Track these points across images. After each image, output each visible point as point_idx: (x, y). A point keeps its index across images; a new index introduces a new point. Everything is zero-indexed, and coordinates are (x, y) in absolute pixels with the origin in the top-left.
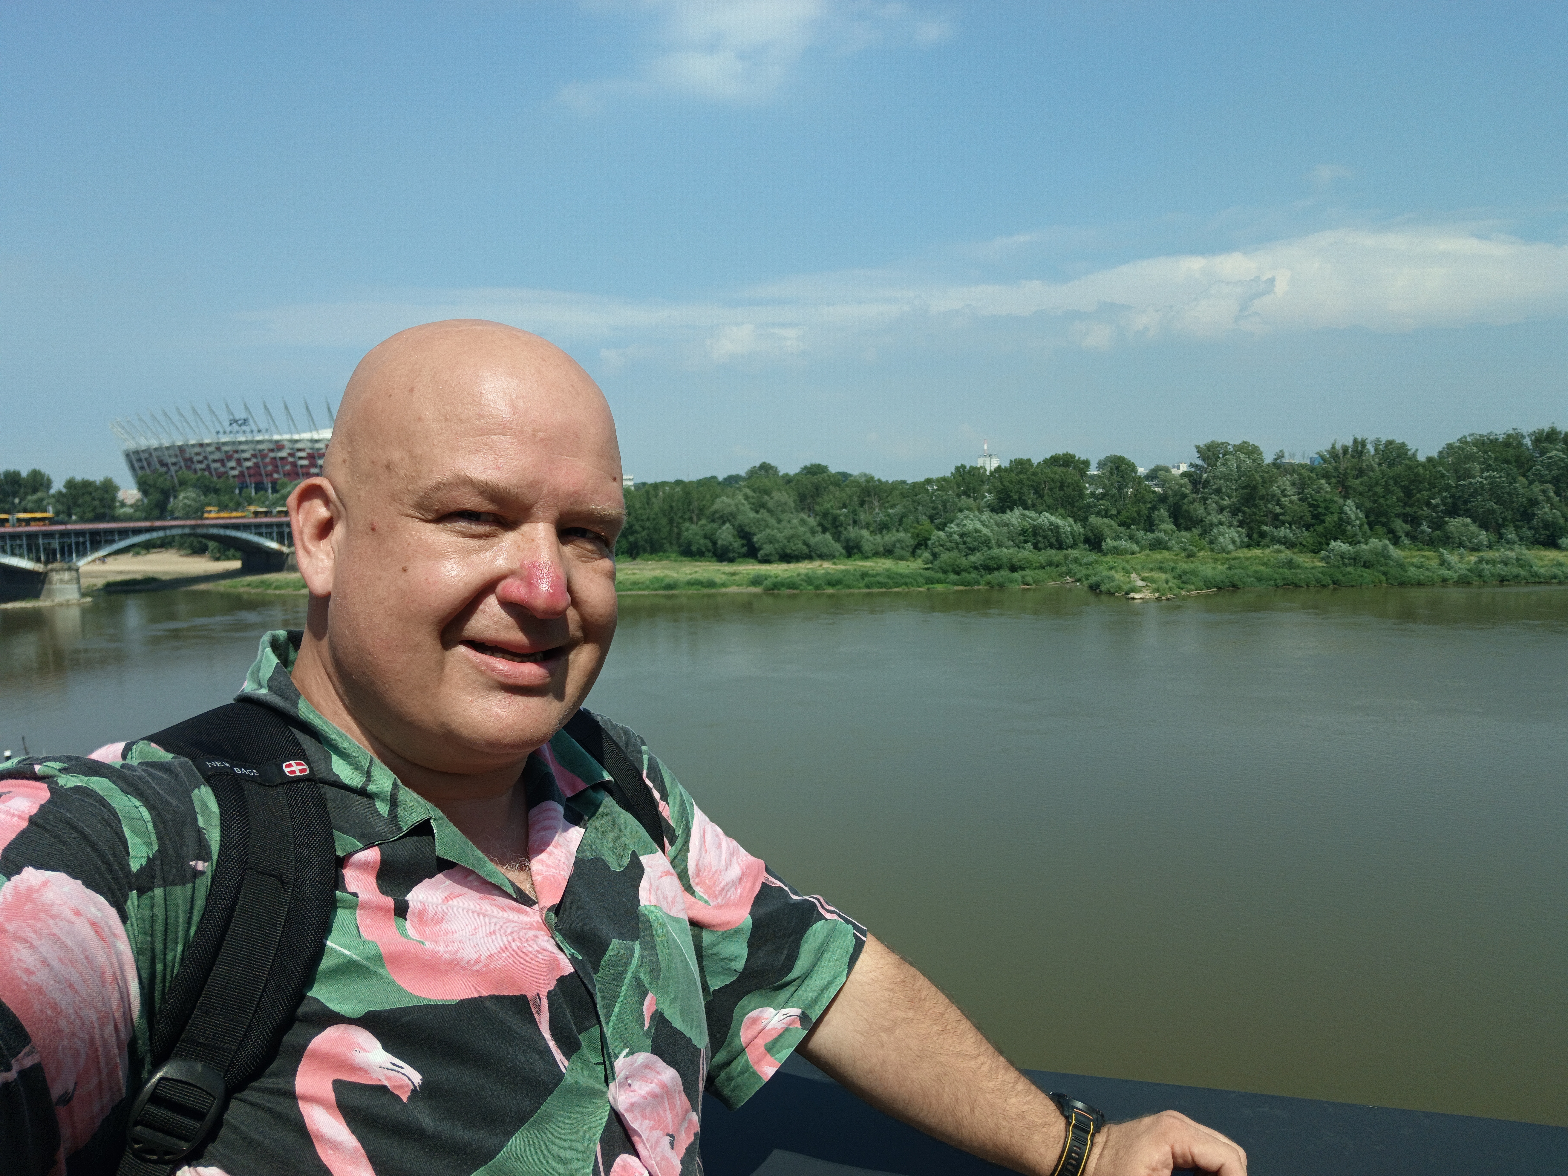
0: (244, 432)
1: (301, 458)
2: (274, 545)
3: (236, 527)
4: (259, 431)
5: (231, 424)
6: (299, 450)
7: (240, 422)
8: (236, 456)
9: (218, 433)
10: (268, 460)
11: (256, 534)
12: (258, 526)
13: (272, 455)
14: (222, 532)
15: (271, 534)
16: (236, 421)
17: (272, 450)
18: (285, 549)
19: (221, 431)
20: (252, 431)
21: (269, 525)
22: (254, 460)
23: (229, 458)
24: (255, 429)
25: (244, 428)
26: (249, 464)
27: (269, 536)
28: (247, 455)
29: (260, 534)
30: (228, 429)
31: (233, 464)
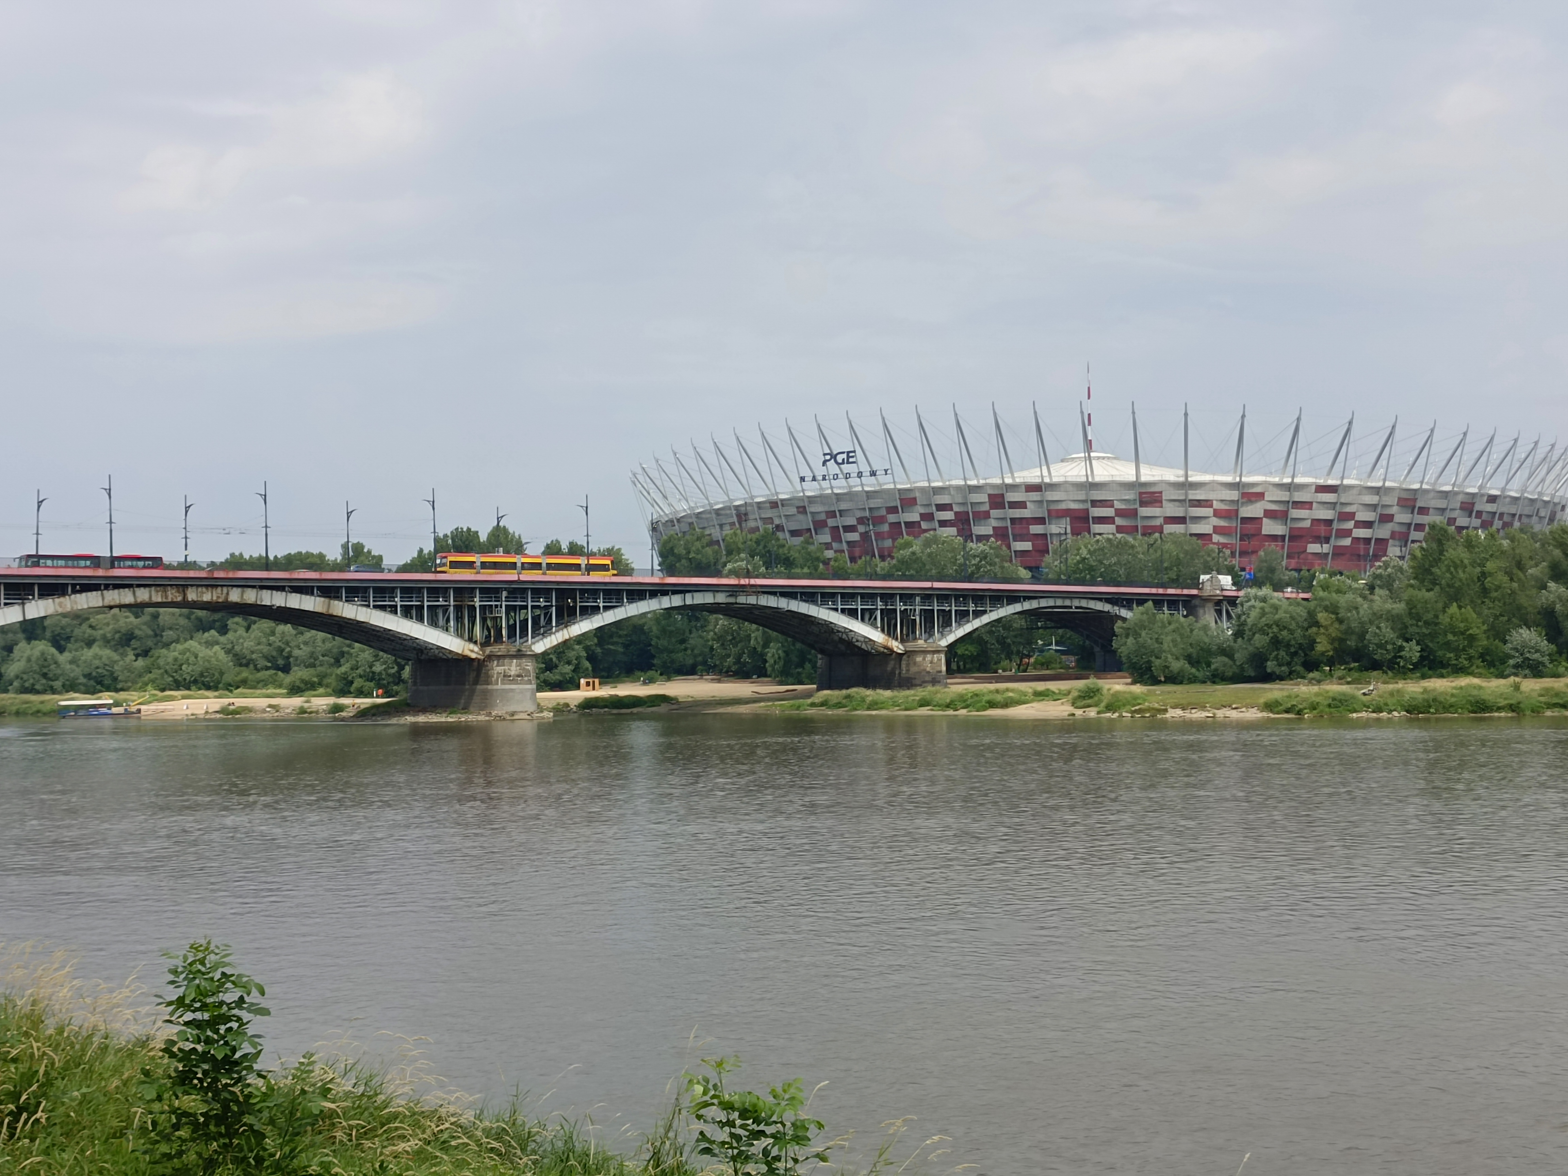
0: (847, 476)
1: (943, 523)
2: (876, 636)
3: (809, 595)
4: (873, 474)
5: (824, 463)
6: (941, 507)
7: (840, 458)
8: (831, 522)
9: (802, 479)
10: (885, 528)
11: (843, 611)
12: (848, 596)
13: (892, 518)
14: (784, 604)
15: (872, 612)
16: (834, 457)
17: (893, 510)
18: (896, 646)
19: (808, 475)
20: (860, 475)
21: (868, 596)
22: (861, 529)
23: (820, 525)
24: (866, 470)
25: (846, 468)
26: (854, 537)
27: (867, 616)
28: (851, 521)
29: (852, 613)
30: (820, 471)
31: (826, 538)
